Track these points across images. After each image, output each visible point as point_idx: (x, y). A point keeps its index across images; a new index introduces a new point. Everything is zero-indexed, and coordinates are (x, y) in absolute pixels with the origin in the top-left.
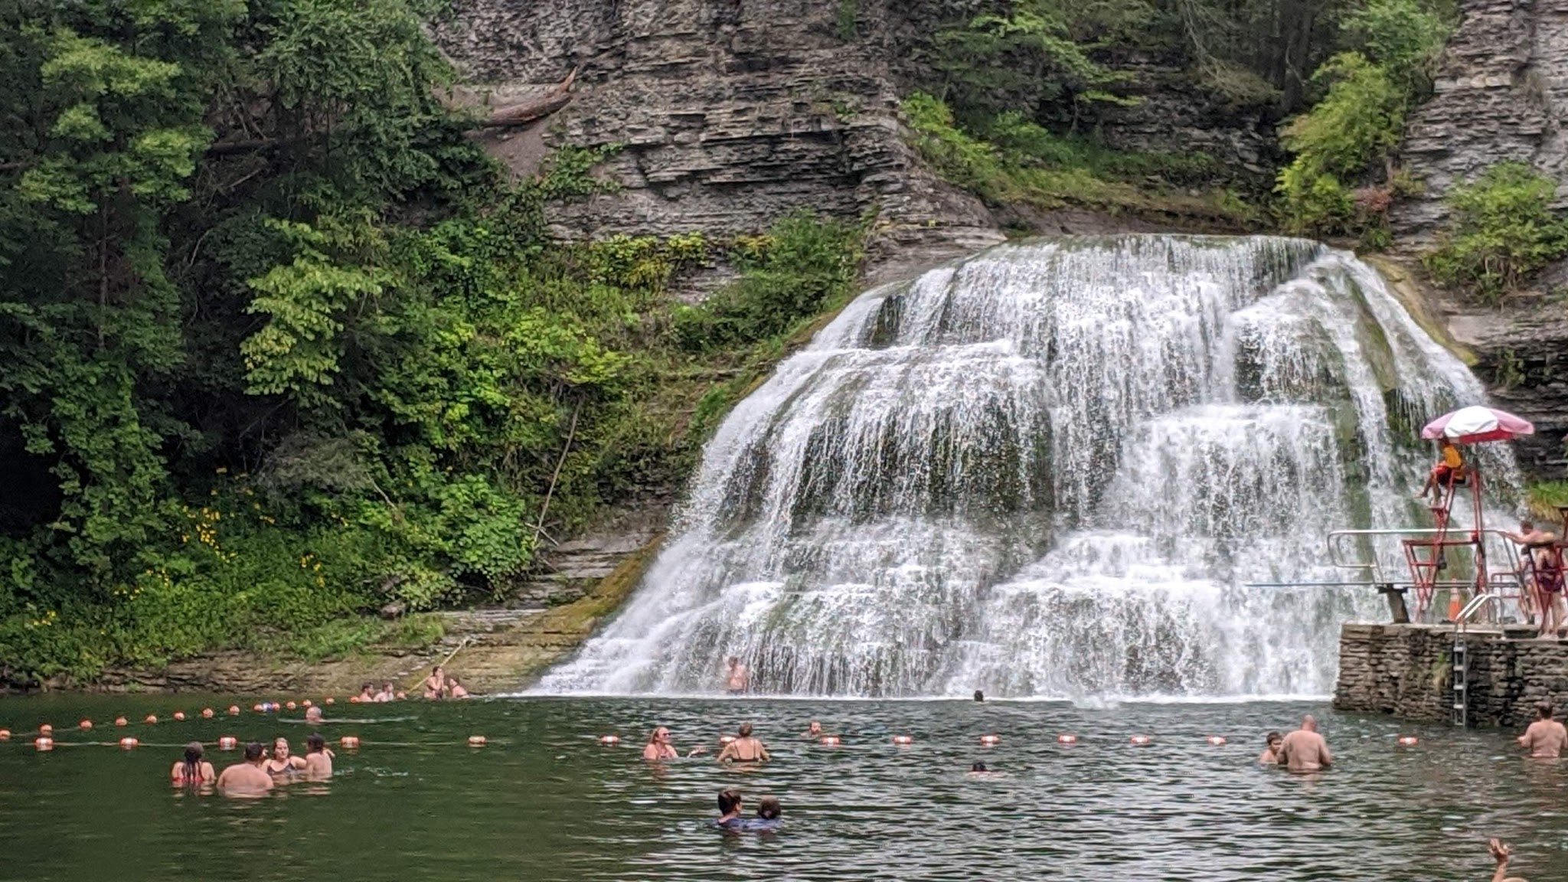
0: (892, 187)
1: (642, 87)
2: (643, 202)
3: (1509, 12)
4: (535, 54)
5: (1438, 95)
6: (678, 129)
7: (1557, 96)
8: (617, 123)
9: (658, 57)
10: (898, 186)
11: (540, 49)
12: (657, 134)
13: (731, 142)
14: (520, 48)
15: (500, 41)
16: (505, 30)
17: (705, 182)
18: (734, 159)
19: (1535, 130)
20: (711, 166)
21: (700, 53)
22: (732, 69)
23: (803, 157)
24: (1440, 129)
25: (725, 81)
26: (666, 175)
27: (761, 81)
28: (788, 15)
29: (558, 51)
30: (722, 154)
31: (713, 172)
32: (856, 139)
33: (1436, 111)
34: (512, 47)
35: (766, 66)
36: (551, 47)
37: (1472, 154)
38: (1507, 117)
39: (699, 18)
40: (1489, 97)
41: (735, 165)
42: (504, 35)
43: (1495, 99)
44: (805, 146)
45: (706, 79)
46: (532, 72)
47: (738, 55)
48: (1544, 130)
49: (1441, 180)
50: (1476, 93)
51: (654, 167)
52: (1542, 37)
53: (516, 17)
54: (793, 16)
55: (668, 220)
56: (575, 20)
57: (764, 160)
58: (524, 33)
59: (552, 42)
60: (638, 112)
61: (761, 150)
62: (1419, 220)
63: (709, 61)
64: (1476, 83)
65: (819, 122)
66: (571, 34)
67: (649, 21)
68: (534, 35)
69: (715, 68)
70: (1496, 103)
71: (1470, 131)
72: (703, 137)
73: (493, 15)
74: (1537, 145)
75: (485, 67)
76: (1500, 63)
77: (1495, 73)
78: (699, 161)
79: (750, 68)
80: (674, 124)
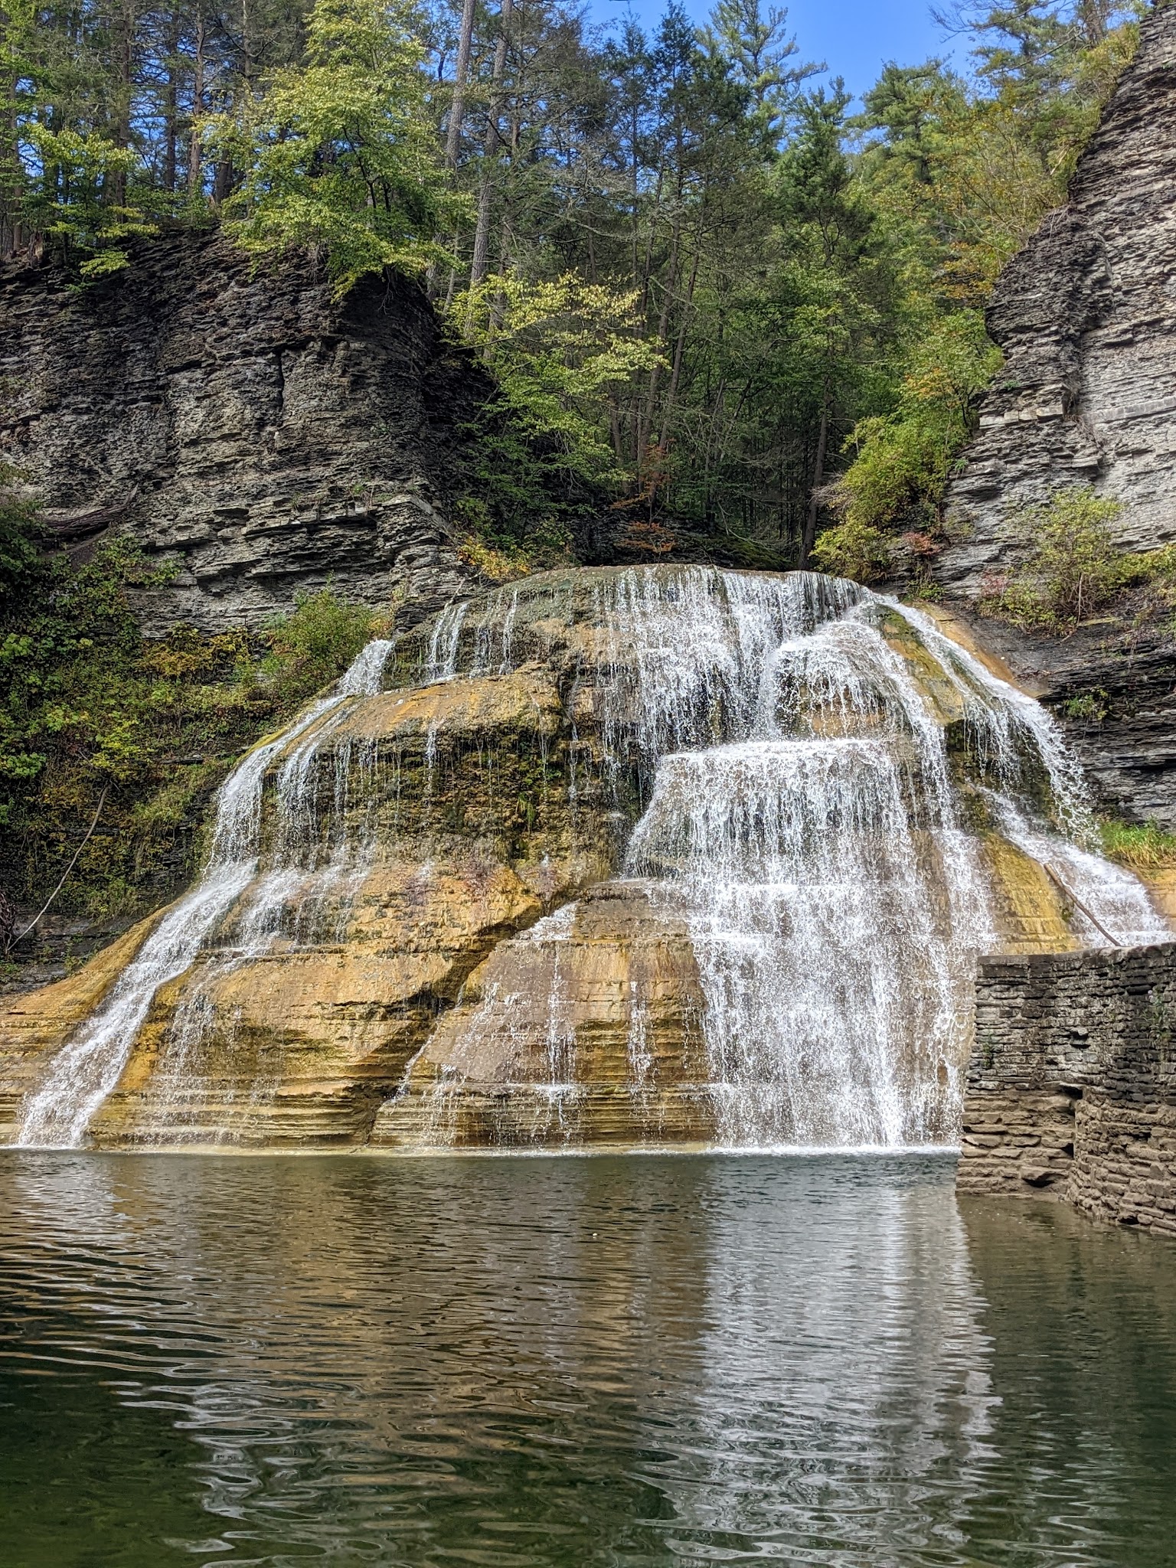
0: (422, 561)
1: (190, 489)
2: (191, 598)
3: (1057, 343)
4: (105, 477)
5: (984, 432)
6: (222, 525)
7: (1111, 429)
8: (165, 523)
9: (205, 459)
10: (428, 559)
11: (109, 472)
12: (201, 530)
13: (269, 533)
14: (90, 472)
15: (72, 466)
16: (77, 455)
17: (248, 575)
18: (273, 550)
19: (1092, 461)
20: (253, 558)
21: (243, 453)
22: (275, 467)
23: (339, 544)
24: (988, 466)
25: (268, 479)
26: (211, 570)
27: (301, 475)
28: (327, 409)
29: (125, 473)
30: (262, 544)
31: (253, 564)
32: (388, 517)
33: (982, 448)
34: (83, 471)
35: (306, 461)
36: (119, 468)
37: (1021, 489)
38: (1060, 450)
39: (243, 419)
40: (1041, 429)
41: (275, 555)
42: (75, 460)
43: (1046, 430)
44: (341, 532)
45: (251, 478)
46: (102, 495)
47: (280, 452)
48: (1100, 461)
49: (990, 520)
50: (1026, 425)
51: (199, 563)
52: (1090, 370)
53: (87, 442)
54: (332, 410)
55: (212, 614)
56: (141, 443)
57: (302, 548)
58: (94, 457)
59: (119, 464)
60: (186, 513)
61: (299, 539)
62: (965, 563)
63: (251, 460)
64: (1025, 415)
65: (353, 506)
66: (136, 455)
67: (196, 426)
68: (104, 460)
69: (256, 466)
70: (1048, 435)
71: (1020, 467)
72: (244, 530)
73: (66, 442)
74: (1093, 480)
75: (59, 490)
76: (1051, 392)
77: (1045, 403)
78: (242, 553)
79: (291, 463)
80: (219, 519)
